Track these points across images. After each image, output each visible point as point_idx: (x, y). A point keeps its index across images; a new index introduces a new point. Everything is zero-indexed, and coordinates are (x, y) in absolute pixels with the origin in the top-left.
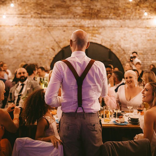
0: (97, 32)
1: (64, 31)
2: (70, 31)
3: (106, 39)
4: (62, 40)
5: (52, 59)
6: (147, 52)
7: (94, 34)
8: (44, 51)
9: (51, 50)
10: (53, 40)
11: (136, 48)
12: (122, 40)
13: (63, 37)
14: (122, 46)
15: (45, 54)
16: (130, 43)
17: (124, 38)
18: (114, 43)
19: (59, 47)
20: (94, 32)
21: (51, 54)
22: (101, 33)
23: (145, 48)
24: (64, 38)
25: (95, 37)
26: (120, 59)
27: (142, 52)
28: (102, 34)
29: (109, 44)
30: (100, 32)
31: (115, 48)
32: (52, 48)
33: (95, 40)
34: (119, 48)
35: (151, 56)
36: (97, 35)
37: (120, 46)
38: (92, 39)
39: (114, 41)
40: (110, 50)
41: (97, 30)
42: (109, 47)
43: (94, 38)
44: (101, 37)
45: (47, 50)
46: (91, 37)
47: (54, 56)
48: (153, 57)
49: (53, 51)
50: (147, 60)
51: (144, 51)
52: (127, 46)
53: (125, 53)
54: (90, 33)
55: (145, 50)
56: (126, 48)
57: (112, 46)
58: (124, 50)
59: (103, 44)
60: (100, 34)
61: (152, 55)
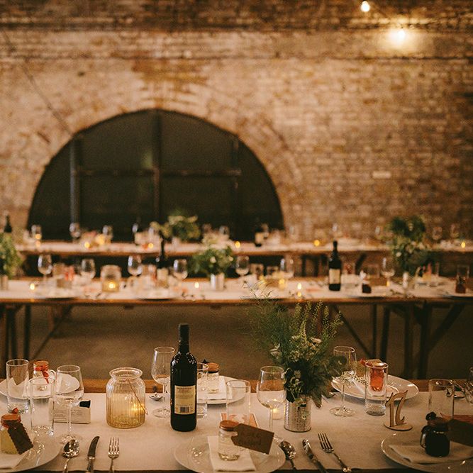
0: (193, 75)
1: (81, 74)
2: (101, 75)
3: (222, 99)
4: (74, 107)
5: (41, 170)
6: (361, 142)
7: (182, 81)
8: (11, 143)
9: (36, 139)
10: (44, 105)
11: (323, 128)
12: (277, 103)
13: (76, 95)
14: (277, 124)
15: (15, 155)
16: (305, 113)
17: (287, 97)
18: (250, 115)
19: (64, 128)
20: (181, 75)
21: (36, 153)
22: (205, 79)
23: (355, 129)
24: (81, 99)
25: (188, 92)
26: (270, 167)
27: (343, 142)
28: (209, 82)
29: (233, 115)
30: (203, 75)
31: (253, 130)
32: (40, 134)
33: (187, 103)
34: (266, 130)
35: (372, 155)
36: (194, 88)
37: (269, 124)
38: (174, 100)
39: (249, 108)
40: (236, 136)
41: (193, 69)
42: (232, 127)
43: (181, 97)
44: (207, 93)
45: (24, 140)
46: (171, 95)
47: (46, 161)
48: (379, 158)
49: (44, 143)
50: (357, 171)
51: (348, 139)
52: (295, 122)
53: (285, 147)
54: (169, 79)
55: (353, 135)
56: (291, 128)
57: (243, 122)
58: (281, 138)
59: (215, 118)
60: (202, 81)
61: (374, 151)
